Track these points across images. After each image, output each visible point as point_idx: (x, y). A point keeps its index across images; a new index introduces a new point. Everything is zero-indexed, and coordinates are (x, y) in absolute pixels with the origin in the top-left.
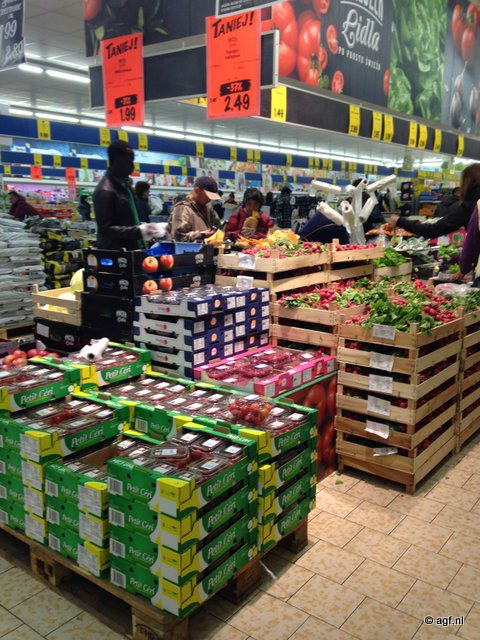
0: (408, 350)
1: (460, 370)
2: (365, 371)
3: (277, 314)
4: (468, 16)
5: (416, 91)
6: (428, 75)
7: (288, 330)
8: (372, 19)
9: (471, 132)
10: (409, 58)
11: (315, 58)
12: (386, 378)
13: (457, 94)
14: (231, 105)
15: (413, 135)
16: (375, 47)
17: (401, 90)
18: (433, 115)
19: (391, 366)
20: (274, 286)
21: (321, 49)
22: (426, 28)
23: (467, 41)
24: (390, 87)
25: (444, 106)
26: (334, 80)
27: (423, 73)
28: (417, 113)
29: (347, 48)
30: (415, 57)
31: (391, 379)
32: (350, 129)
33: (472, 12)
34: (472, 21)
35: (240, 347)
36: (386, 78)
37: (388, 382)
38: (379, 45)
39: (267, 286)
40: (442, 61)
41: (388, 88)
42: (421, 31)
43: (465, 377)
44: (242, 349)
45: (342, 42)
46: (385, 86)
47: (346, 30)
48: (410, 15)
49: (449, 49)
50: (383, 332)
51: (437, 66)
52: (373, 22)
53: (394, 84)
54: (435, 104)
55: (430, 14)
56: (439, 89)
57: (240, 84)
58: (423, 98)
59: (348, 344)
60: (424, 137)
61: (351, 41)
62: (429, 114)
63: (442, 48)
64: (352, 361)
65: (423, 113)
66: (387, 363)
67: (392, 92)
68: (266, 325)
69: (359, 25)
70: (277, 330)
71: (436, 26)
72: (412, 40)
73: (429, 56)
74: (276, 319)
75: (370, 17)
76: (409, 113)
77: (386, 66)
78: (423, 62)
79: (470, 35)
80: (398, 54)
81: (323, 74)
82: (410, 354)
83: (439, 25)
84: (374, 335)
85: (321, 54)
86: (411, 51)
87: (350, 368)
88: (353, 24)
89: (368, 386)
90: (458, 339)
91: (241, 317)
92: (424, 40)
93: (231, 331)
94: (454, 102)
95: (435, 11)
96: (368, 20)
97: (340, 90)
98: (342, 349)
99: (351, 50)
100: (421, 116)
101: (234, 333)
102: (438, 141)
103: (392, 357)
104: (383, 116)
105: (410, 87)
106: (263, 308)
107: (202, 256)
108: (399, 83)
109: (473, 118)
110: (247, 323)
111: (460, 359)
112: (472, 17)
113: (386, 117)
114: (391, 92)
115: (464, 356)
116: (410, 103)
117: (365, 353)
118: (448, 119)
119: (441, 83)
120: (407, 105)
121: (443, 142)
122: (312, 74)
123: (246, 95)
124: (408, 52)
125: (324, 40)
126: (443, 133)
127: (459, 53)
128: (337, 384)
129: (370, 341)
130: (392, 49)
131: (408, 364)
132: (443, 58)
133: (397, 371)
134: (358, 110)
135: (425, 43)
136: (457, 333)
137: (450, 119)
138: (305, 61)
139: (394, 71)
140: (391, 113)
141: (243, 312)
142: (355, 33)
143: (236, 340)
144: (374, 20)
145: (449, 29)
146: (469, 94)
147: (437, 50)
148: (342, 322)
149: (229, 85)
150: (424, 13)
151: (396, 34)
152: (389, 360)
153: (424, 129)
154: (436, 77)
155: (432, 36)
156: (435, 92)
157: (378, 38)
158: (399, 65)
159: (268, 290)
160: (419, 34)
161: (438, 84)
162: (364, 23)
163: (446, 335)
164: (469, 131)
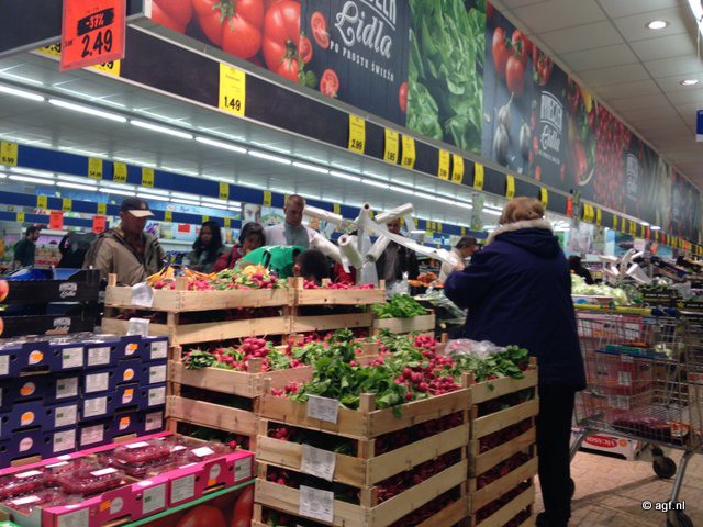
0: (357, 441)
1: (470, 475)
2: (295, 479)
3: (178, 379)
4: (513, 42)
5: (445, 115)
6: (460, 98)
7: (192, 405)
8: (379, 18)
9: (523, 173)
10: (435, 74)
11: (293, 47)
12: (323, 493)
13: (503, 126)
14: (90, 49)
15: (444, 165)
16: (386, 53)
17: (424, 110)
18: (470, 146)
19: (332, 471)
20: (179, 334)
21: (302, 37)
22: (457, 45)
23: (513, 70)
24: (408, 104)
25: (484, 136)
26: (324, 79)
27: (454, 95)
28: (448, 139)
29: (342, 45)
30: (443, 75)
31: (331, 495)
32: (351, 143)
33: (519, 39)
34: (519, 49)
35: (94, 435)
36: (402, 92)
37: (327, 500)
38: (390, 50)
39: (166, 334)
40: (479, 86)
41: (405, 106)
42: (451, 47)
43: (479, 487)
44: (100, 439)
45: (334, 35)
46: (402, 102)
47: (341, 22)
48: (434, 26)
49: (488, 73)
50: (321, 409)
51: (474, 91)
52: (381, 23)
53: (414, 102)
54: (472, 133)
55: (463, 30)
56: (477, 117)
57: (101, 16)
58: (454, 123)
59: (274, 429)
60: (459, 168)
61: (349, 39)
62: (464, 144)
63: (480, 71)
64: (276, 461)
65: (457, 141)
66: (324, 466)
67: (412, 110)
68: (156, 397)
69: (361, 22)
70: (177, 406)
71: (471, 47)
72: (438, 54)
73: (463, 78)
74: (177, 388)
75: (377, 16)
76: (436, 137)
77: (402, 77)
78: (454, 82)
79: (517, 64)
80: (418, 67)
81: (306, 69)
82: (360, 449)
83: (475, 45)
84: (309, 415)
85: (301, 44)
86: (438, 68)
87: (275, 473)
88: (353, 19)
89: (298, 507)
90: (461, 423)
91: (98, 382)
92: (455, 57)
93: (74, 407)
94: (499, 135)
95: (470, 29)
96: (375, 19)
97: (334, 94)
98: (263, 439)
99: (348, 48)
100: (453, 143)
101: (81, 410)
102: (479, 176)
103: (333, 454)
104: (400, 136)
105: (437, 109)
106: (152, 369)
107: (74, 286)
108: (420, 101)
109: (525, 157)
110: (112, 394)
111: (468, 456)
112: (519, 44)
113: (404, 138)
114: (410, 110)
115: (474, 451)
116: (438, 126)
117: (295, 447)
118: (491, 152)
119: (480, 111)
120: (433, 128)
121: (485, 178)
122: (288, 65)
123: (108, 31)
124: (432, 67)
125: (306, 26)
126: (485, 168)
127: (503, 82)
128: (253, 502)
129: (304, 425)
130: (411, 60)
131: (357, 468)
132: (481, 82)
133: (341, 479)
134: (362, 122)
135: (456, 61)
136: (460, 414)
137: (494, 154)
138: (275, 46)
139: (415, 86)
140: (410, 133)
141: (106, 375)
142: (355, 30)
143: (84, 423)
144: (383, 20)
145: (488, 51)
146: (519, 130)
147: (473, 72)
148: (266, 391)
149: (88, 19)
150: (454, 28)
151: (416, 43)
152: (329, 460)
153: (459, 161)
154: (474, 102)
155: (465, 56)
156: (472, 120)
157: (389, 44)
158: (420, 80)
159: (165, 339)
160: (447, 50)
161: (475, 111)
162: (368, 21)
163: (435, 416)
164: (520, 171)
